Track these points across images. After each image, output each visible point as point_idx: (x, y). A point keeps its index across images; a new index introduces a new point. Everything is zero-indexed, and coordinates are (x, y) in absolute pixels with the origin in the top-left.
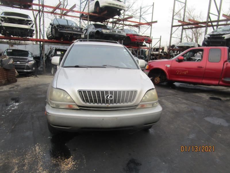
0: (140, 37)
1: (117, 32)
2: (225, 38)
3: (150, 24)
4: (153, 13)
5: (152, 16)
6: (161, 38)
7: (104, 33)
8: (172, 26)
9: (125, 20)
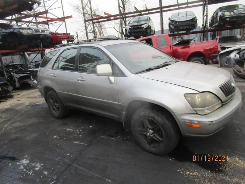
0: (63, 35)
1: (40, 31)
2: (144, 28)
3: (63, 19)
4: (62, 7)
5: (63, 10)
6: (77, 35)
7: (23, 34)
8: (85, 21)
9: (37, 16)
